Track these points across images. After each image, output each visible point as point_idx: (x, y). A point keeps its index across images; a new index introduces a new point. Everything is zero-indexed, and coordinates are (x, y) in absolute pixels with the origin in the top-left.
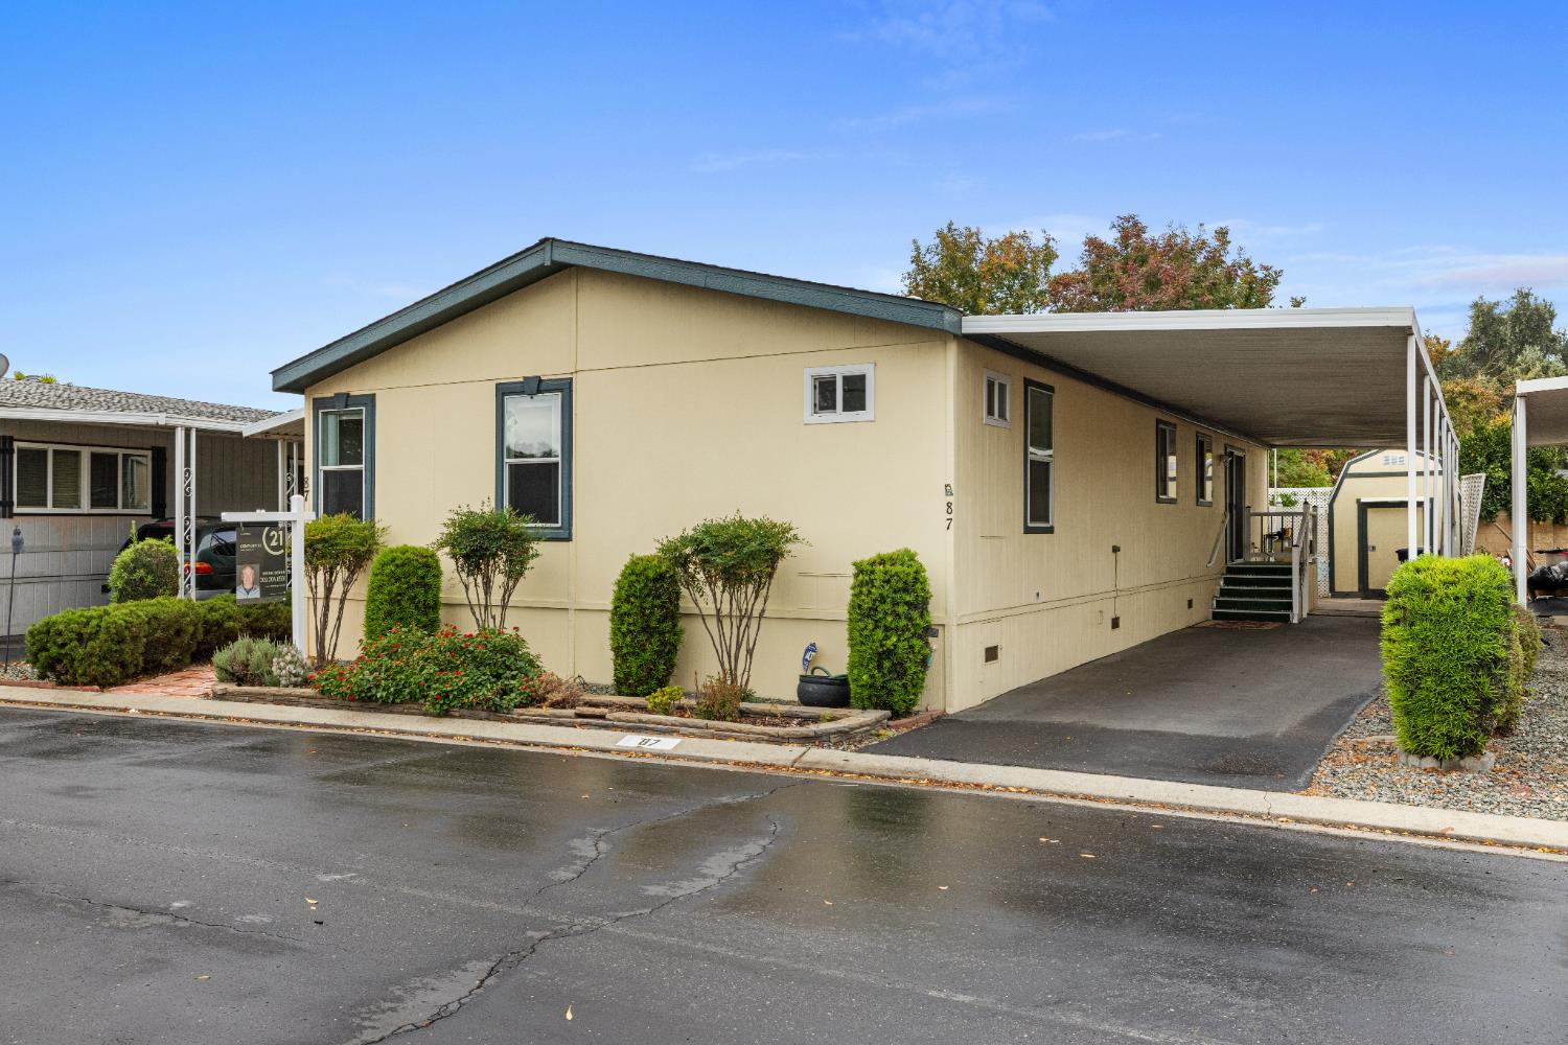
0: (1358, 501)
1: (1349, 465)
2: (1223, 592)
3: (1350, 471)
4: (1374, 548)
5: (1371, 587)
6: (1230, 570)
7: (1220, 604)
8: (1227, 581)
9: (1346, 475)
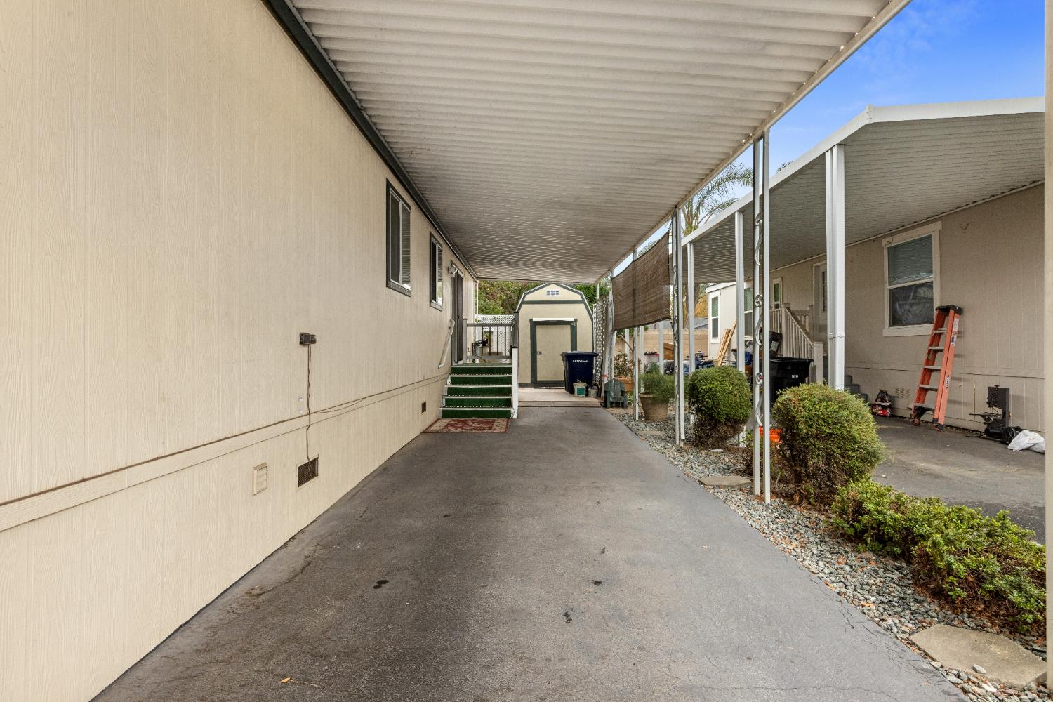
0: (531, 320)
1: (525, 295)
2: (451, 391)
3: (525, 300)
4: (540, 353)
5: (538, 380)
6: (455, 371)
7: (449, 403)
8: (454, 381)
9: (524, 302)
